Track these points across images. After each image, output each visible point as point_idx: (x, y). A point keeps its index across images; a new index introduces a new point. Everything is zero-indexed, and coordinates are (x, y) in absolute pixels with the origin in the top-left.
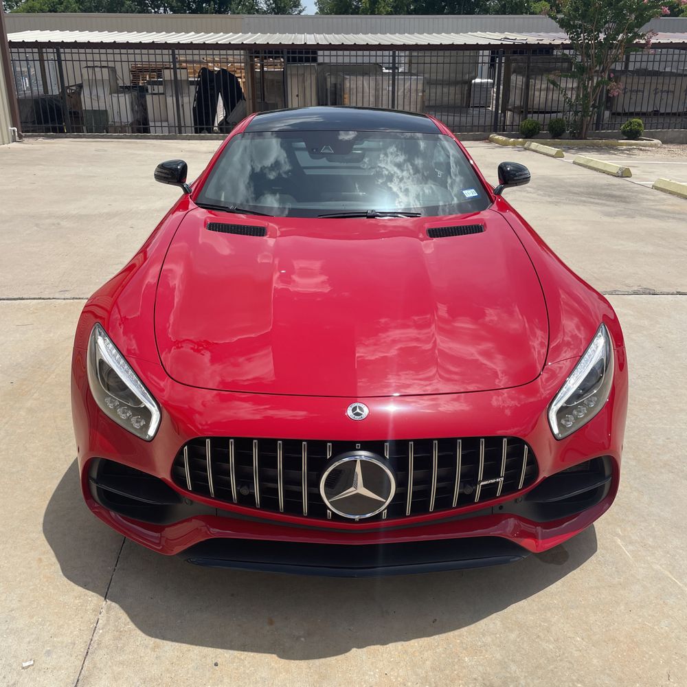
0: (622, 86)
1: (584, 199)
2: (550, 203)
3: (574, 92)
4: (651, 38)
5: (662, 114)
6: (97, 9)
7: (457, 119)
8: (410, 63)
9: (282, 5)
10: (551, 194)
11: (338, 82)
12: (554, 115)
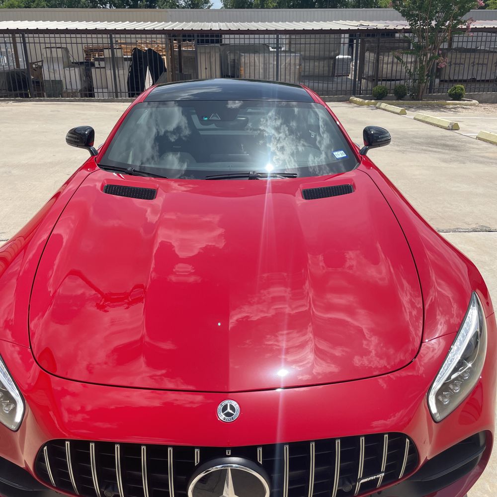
0: (448, 60)
1: (424, 148)
2: (399, 151)
3: (412, 65)
4: (470, 24)
5: (479, 81)
6: (60, 5)
7: (325, 85)
8: (290, 44)
9: (196, 2)
10: (399, 144)
11: (236, 58)
12: (398, 82)
